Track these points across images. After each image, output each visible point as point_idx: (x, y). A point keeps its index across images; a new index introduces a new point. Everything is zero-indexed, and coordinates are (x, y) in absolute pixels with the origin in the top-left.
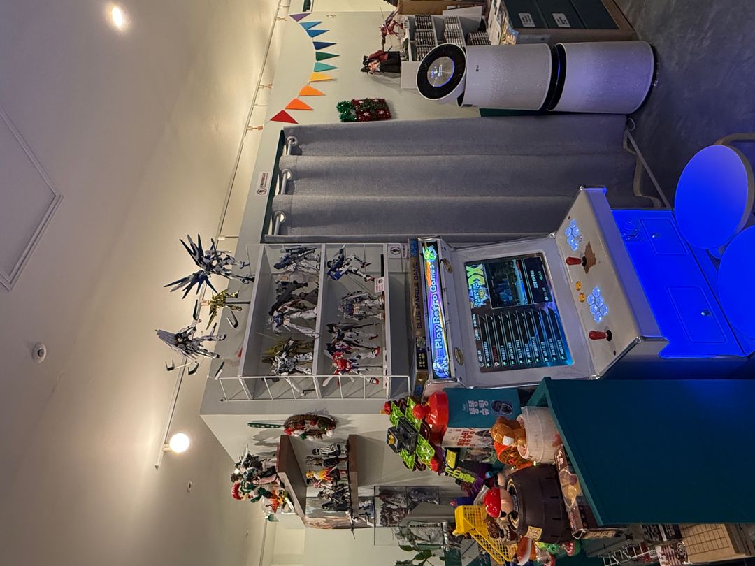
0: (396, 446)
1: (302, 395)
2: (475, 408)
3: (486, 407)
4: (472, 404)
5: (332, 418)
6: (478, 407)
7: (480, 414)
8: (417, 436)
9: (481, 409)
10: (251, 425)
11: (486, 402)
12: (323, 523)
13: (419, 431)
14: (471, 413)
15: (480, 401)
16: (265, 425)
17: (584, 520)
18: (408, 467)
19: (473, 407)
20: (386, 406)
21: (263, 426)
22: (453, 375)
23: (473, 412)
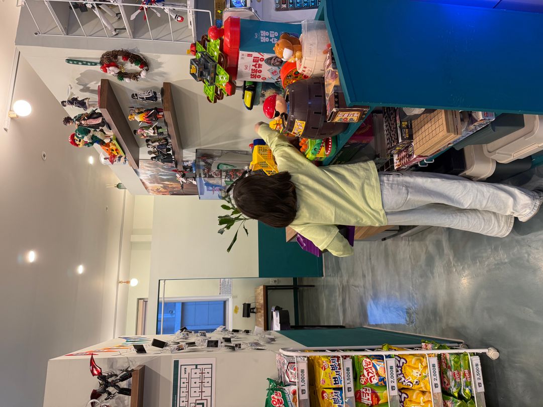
0: (197, 75)
1: (114, 33)
2: (266, 37)
3: (275, 37)
4: (263, 33)
5: (144, 58)
6: (269, 37)
7: (270, 42)
8: (216, 66)
9: (271, 38)
10: (68, 61)
11: (276, 33)
12: (161, 189)
13: (217, 61)
14: (262, 41)
15: (271, 32)
16: (82, 62)
17: (336, 102)
18: (210, 101)
19: (264, 37)
20: (192, 47)
21: (80, 63)
22: (248, 5)
23: (263, 40)
